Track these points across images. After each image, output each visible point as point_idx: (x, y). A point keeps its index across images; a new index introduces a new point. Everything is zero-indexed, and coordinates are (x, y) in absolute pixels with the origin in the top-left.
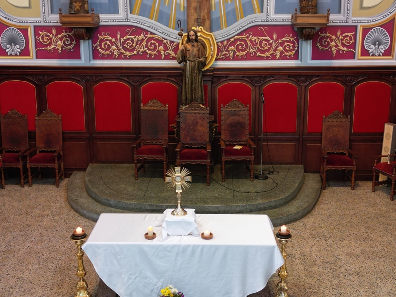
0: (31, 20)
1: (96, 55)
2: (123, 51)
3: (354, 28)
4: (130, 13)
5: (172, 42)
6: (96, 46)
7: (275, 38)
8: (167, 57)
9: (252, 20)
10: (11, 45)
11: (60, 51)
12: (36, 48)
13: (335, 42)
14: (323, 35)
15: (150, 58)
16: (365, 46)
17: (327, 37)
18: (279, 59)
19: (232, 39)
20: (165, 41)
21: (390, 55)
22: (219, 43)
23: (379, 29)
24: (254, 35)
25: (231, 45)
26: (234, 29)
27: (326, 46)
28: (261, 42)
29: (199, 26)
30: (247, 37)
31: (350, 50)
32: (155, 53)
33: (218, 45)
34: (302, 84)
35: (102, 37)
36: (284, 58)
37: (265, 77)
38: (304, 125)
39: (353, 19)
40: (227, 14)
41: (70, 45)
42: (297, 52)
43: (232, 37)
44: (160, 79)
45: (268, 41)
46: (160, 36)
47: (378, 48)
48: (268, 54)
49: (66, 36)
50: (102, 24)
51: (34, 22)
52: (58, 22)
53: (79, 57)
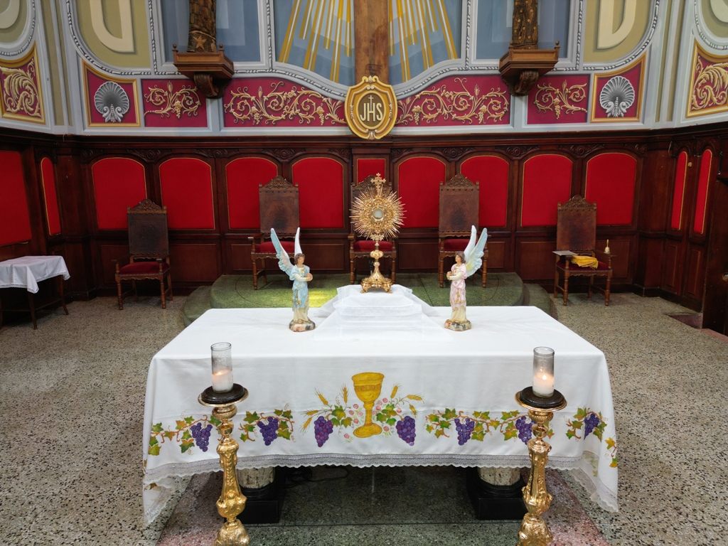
0: (137, 71)
1: (229, 121)
2: (266, 114)
3: (586, 78)
4: (276, 60)
5: (334, 100)
6: (229, 108)
7: (477, 94)
8: (328, 123)
9: (445, 68)
10: (110, 108)
11: (178, 116)
12: (144, 112)
13: (560, 99)
14: (543, 88)
15: (305, 124)
16: (601, 103)
17: (549, 91)
18: (482, 124)
19: (418, 96)
20: (325, 99)
21: (634, 115)
22: (400, 102)
23: (620, 78)
24: (448, 90)
25: (415, 104)
26: (421, 81)
27: (547, 104)
28: (458, 100)
29: (372, 75)
30: (439, 93)
31: (580, 109)
32: (311, 116)
33: (398, 105)
34: (514, 158)
35: (238, 95)
36: (489, 121)
37: (465, 148)
38: (517, 216)
39: (585, 65)
40: (411, 60)
41: (192, 106)
42: (508, 114)
43: (418, 93)
44: (318, 154)
45: (467, 97)
46: (318, 91)
47: (619, 106)
48: (467, 117)
49: (186, 94)
50: (236, 75)
51: (141, 74)
52: (175, 74)
53: (205, 124)
